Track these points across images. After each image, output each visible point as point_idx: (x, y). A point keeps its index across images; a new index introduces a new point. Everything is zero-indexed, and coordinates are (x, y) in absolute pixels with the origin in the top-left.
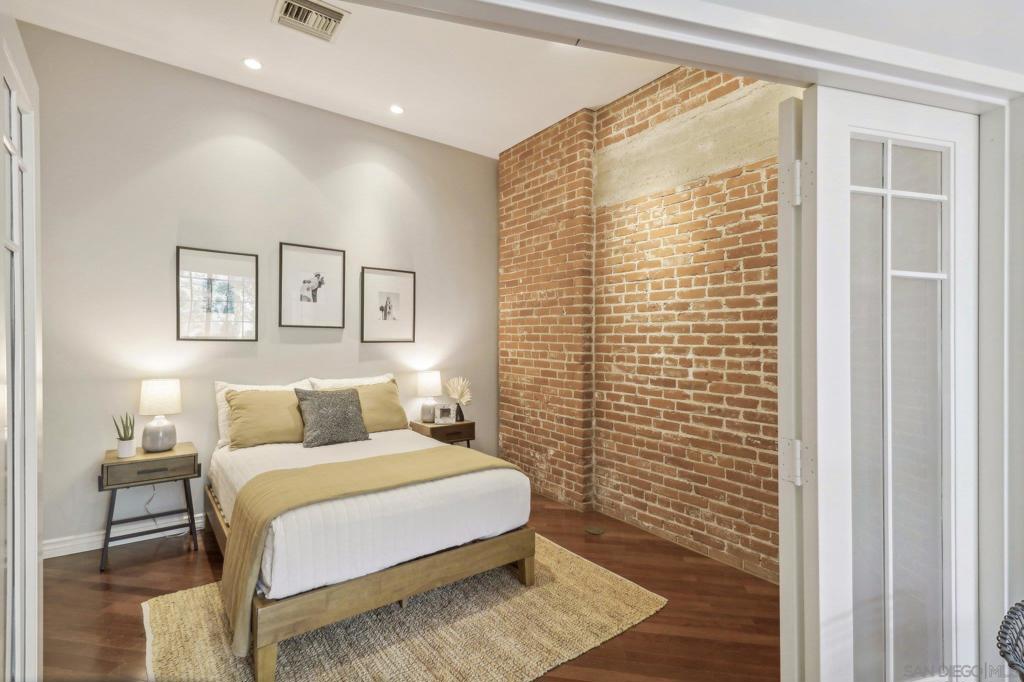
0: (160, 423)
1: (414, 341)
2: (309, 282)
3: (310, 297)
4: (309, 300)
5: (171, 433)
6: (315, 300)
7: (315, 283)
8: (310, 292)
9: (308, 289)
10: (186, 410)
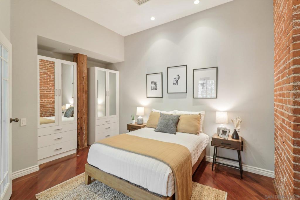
0: (140, 117)
1: (217, 98)
2: (176, 78)
3: (176, 83)
4: (176, 84)
5: (142, 120)
6: (177, 84)
7: (177, 78)
8: (176, 82)
9: (175, 81)
10: (145, 114)
